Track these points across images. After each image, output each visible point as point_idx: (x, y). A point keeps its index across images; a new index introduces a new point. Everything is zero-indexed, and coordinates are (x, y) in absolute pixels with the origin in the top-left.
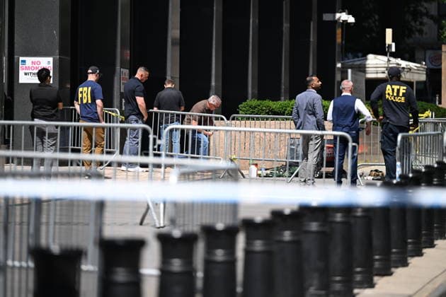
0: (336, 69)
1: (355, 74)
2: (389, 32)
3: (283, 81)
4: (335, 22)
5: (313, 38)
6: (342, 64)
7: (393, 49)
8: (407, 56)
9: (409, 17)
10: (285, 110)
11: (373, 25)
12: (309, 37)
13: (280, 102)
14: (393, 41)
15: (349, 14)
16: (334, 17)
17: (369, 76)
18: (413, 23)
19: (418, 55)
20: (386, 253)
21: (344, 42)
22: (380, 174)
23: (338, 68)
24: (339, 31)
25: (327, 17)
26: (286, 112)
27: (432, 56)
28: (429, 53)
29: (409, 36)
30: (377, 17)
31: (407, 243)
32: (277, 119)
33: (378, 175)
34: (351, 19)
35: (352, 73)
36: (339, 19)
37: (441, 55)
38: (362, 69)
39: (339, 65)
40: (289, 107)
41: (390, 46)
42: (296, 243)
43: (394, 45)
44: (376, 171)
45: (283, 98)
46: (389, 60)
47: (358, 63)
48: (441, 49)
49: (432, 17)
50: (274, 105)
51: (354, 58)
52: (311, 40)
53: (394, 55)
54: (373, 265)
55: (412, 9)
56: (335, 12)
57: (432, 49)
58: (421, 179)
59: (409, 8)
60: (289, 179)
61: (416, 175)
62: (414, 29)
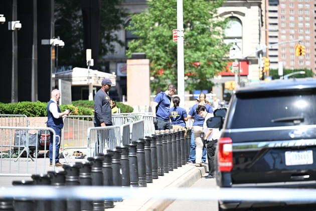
0: (51, 79)
1: (64, 83)
2: (89, 52)
3: (13, 88)
4: (50, 46)
5: (34, 57)
6: (56, 75)
7: (92, 64)
8: (104, 67)
10: (14, 109)
11: (79, 46)
12: (31, 57)
13: (10, 104)
14: (92, 58)
15: (61, 39)
16: (49, 42)
17: (74, 83)
18: (107, 45)
19: (112, 66)
21: (57, 60)
22: (81, 154)
23: (53, 78)
24: (53, 52)
25: (44, 42)
26: (14, 111)
27: (122, 67)
28: (120, 65)
30: (81, 41)
32: (7, 117)
33: (79, 155)
34: (61, 43)
35: (62, 82)
36: (53, 43)
37: (126, 67)
38: (69, 79)
39: (53, 76)
40: (16, 107)
41: (89, 62)
43: (92, 61)
44: (78, 152)
45: (13, 100)
46: (89, 72)
48: (126, 62)
49: (120, 42)
50: (6, 106)
51: (66, 70)
52: (33, 58)
53: (92, 68)
55: (106, 35)
56: (49, 38)
57: (121, 62)
58: (103, 160)
59: (104, 34)
60: (16, 159)
61: (100, 157)
62: (108, 49)
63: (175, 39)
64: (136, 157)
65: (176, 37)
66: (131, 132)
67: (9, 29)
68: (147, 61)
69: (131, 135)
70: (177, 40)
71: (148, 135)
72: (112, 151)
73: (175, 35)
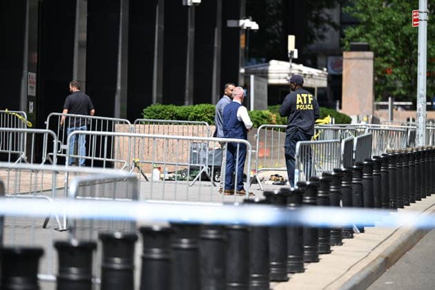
0: (240, 75)
1: (257, 80)
2: (291, 39)
3: (187, 85)
4: (239, 29)
5: (217, 44)
6: (246, 69)
7: (296, 56)
8: (309, 62)
9: (311, 24)
10: (189, 114)
11: (277, 31)
12: (213, 44)
13: (184, 107)
14: (296, 48)
15: (253, 20)
16: (238, 23)
17: (272, 81)
18: (315, 30)
19: (320, 60)
20: (283, 259)
21: (247, 48)
22: (280, 178)
23: (242, 74)
24: (242, 37)
25: (231, 23)
26: (190, 116)
27: (333, 61)
28: (331, 59)
29: (311, 42)
30: (280, 23)
31: (302, 250)
32: (180, 124)
33: (278, 180)
34: (255, 26)
35: (255, 79)
36: (243, 26)
37: (342, 62)
38: (264, 75)
39: (242, 71)
40: (192, 111)
41: (292, 53)
42: (194, 250)
43: (296, 52)
44: (277, 175)
45: (187, 102)
46: (291, 67)
47: (261, 68)
48: (342, 55)
49: (333, 25)
50: (178, 110)
51: (257, 63)
52: (216, 45)
53: (296, 61)
54: (269, 271)
55: (314, 16)
56: (238, 19)
57: (334, 55)
58: (319, 187)
59: (311, 15)
60: (191, 183)
61: (312, 182)
62: (316, 35)
63: (415, 23)
64: (361, 184)
65: (417, 20)
66: (354, 149)
67: (184, 4)
68: (370, 54)
69: (354, 154)
70: (417, 24)
71: (377, 155)
72: (331, 175)
73: (415, 17)
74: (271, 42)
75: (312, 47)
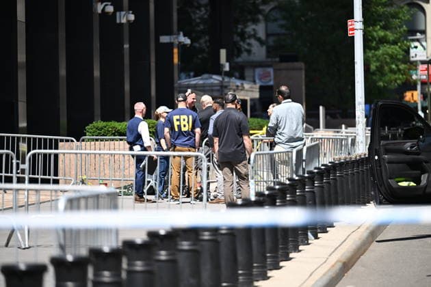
2: (223, 53)
4: (172, 44)
7: (227, 68)
8: (237, 74)
9: (237, 38)
11: (204, 45)
13: (125, 123)
14: (227, 61)
15: (185, 36)
16: (171, 39)
18: (241, 43)
20: (249, 267)
24: (176, 51)
25: (164, 39)
28: (258, 71)
29: (238, 56)
31: (266, 258)
34: (188, 41)
36: (175, 41)
37: (269, 73)
41: (223, 66)
43: (227, 65)
46: (223, 79)
49: (259, 40)
50: (120, 126)
51: (186, 78)
53: (228, 75)
54: (238, 279)
55: (239, 30)
56: (170, 35)
57: (261, 66)
58: (277, 196)
59: (237, 28)
61: (271, 192)
62: (243, 49)
63: (351, 32)
65: (353, 29)
66: (304, 158)
67: (118, 21)
68: (301, 65)
69: (304, 163)
70: (354, 33)
71: (325, 163)
72: (286, 184)
73: (351, 27)
74: (200, 56)
75: (240, 60)
